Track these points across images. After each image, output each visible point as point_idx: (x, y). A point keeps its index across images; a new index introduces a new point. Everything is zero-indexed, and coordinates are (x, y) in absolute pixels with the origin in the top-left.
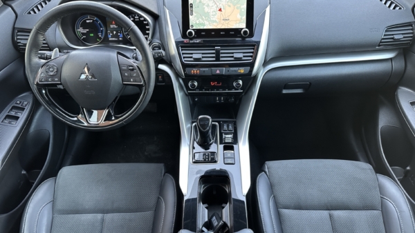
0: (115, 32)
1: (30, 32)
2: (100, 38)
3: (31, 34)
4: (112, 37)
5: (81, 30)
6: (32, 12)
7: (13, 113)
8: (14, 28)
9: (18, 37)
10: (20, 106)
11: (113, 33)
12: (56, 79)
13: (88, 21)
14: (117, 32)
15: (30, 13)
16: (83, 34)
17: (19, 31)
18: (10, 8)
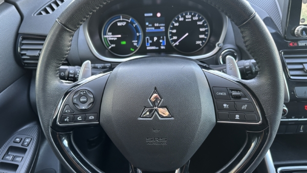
0: (155, 39)
1: (44, 40)
2: (135, 48)
3: (46, 43)
4: (151, 45)
5: (110, 36)
6: (44, 13)
7: (9, 159)
8: (17, 34)
9: (23, 47)
10: (19, 145)
11: (153, 40)
12: (92, 117)
13: (119, 24)
14: (159, 39)
15: (40, 14)
16: (112, 42)
17: (24, 39)
18: (13, 7)
